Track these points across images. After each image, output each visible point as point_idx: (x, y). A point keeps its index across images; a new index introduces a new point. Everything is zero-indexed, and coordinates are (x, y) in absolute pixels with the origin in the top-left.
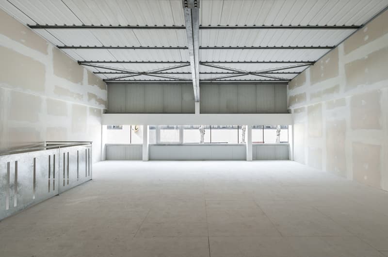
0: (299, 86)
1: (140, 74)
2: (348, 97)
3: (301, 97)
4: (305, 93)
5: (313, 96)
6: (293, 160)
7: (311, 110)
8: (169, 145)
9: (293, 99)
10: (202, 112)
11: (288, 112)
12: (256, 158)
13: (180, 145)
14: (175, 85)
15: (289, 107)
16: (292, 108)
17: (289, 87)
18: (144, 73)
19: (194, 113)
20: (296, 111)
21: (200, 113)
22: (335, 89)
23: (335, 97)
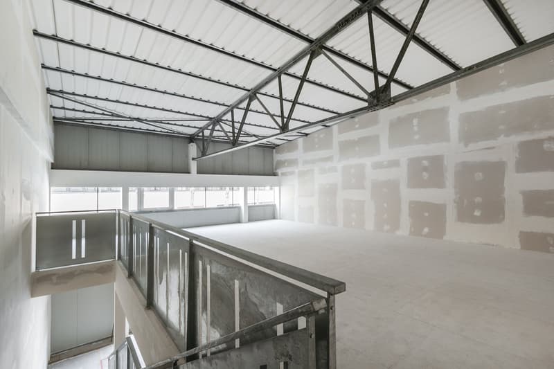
0: (289, 151)
1: (132, 119)
2: (340, 165)
3: (293, 162)
4: (296, 160)
5: (306, 162)
6: (280, 219)
7: (302, 174)
8: (157, 212)
9: (281, 164)
10: (199, 172)
11: (274, 174)
12: (251, 220)
13: (171, 210)
14: (164, 138)
15: (276, 169)
16: (279, 171)
17: (276, 152)
18: (138, 119)
19: (189, 173)
20: (283, 174)
21: (198, 173)
22: (329, 159)
23: (328, 165)
